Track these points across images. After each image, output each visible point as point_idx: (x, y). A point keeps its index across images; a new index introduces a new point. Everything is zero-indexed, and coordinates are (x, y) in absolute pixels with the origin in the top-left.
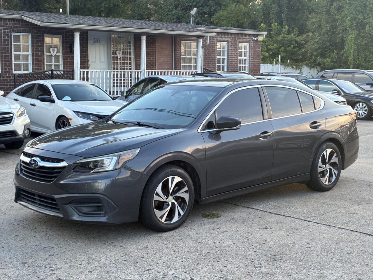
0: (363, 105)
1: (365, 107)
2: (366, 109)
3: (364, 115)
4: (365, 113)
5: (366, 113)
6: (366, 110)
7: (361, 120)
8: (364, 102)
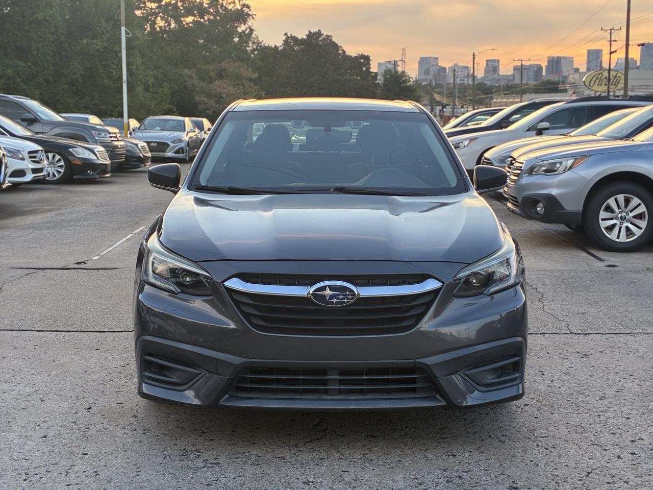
0: (54, 157)
1: (59, 160)
2: (62, 163)
3: (57, 176)
4: (59, 172)
5: (62, 170)
6: (61, 166)
7: (52, 184)
8: (56, 151)
